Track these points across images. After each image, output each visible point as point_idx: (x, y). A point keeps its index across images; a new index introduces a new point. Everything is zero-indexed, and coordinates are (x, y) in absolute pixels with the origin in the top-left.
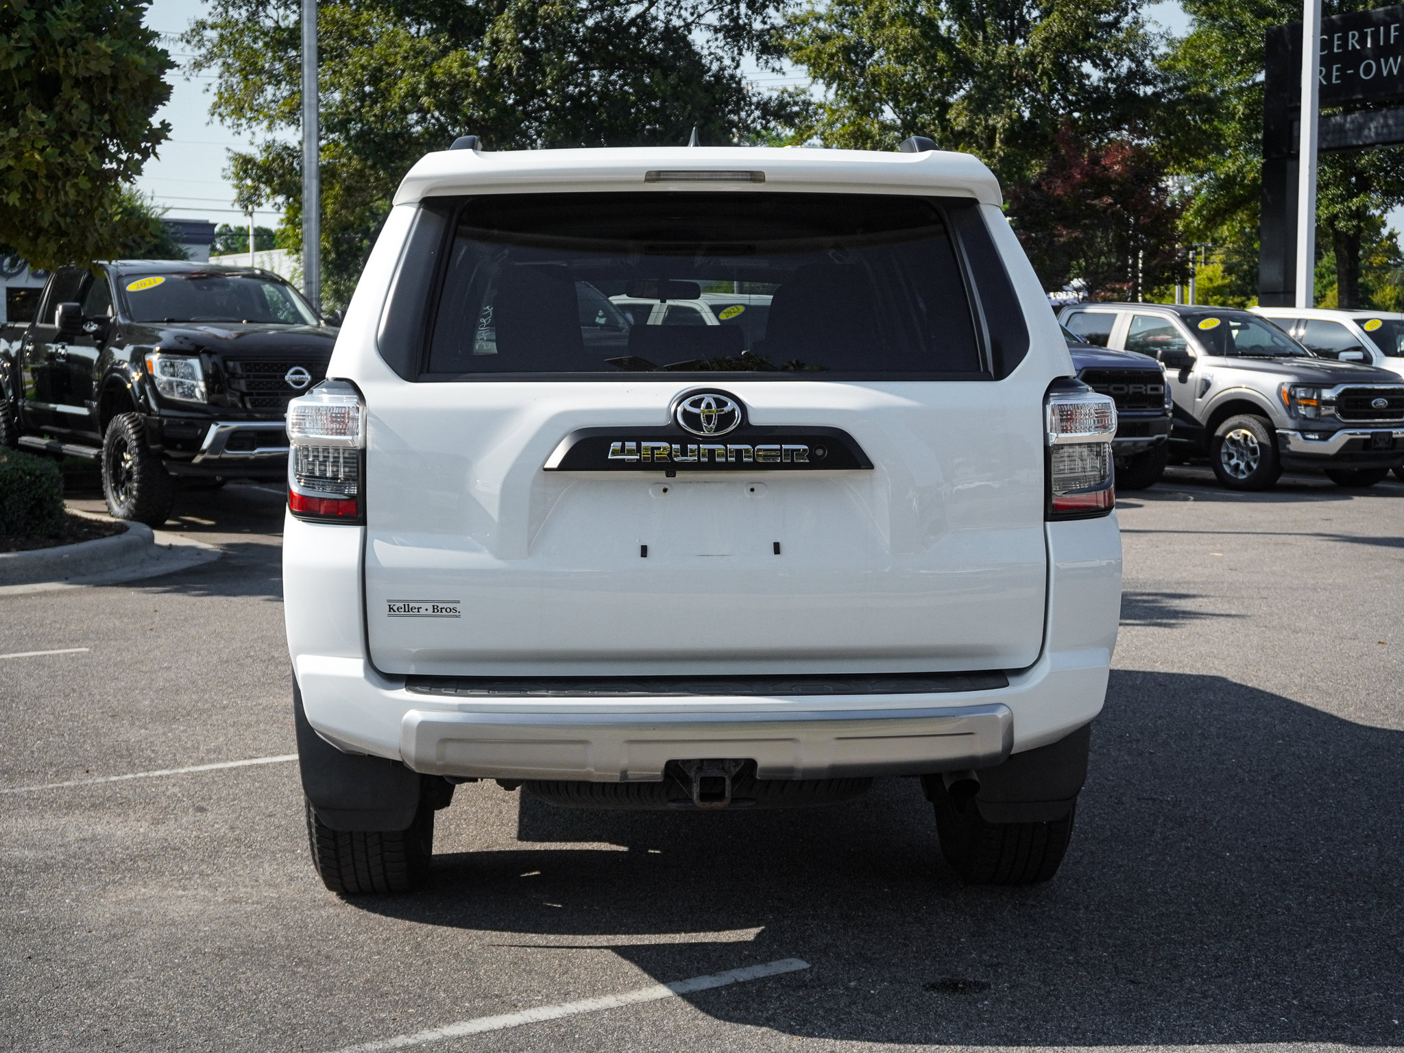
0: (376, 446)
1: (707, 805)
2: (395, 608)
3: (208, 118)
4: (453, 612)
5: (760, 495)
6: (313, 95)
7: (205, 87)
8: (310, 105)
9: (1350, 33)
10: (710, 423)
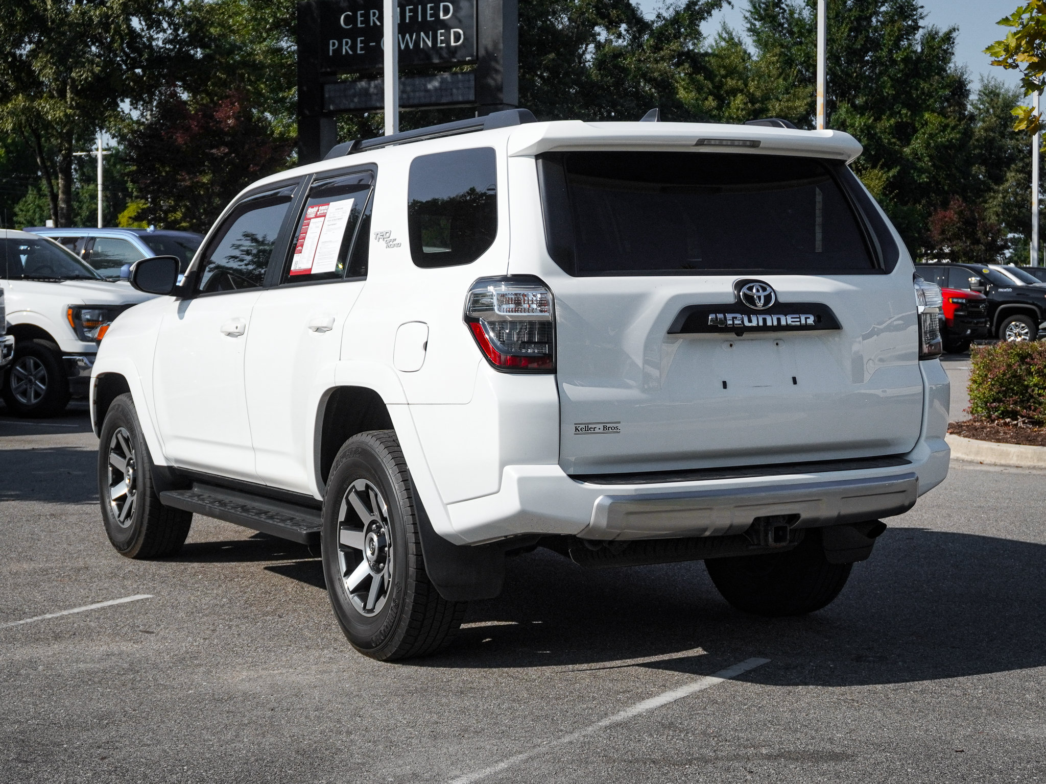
0: (563, 320)
1: (779, 545)
2: (579, 429)
4: (616, 430)
5: (783, 347)
9: (371, 12)
10: (760, 300)
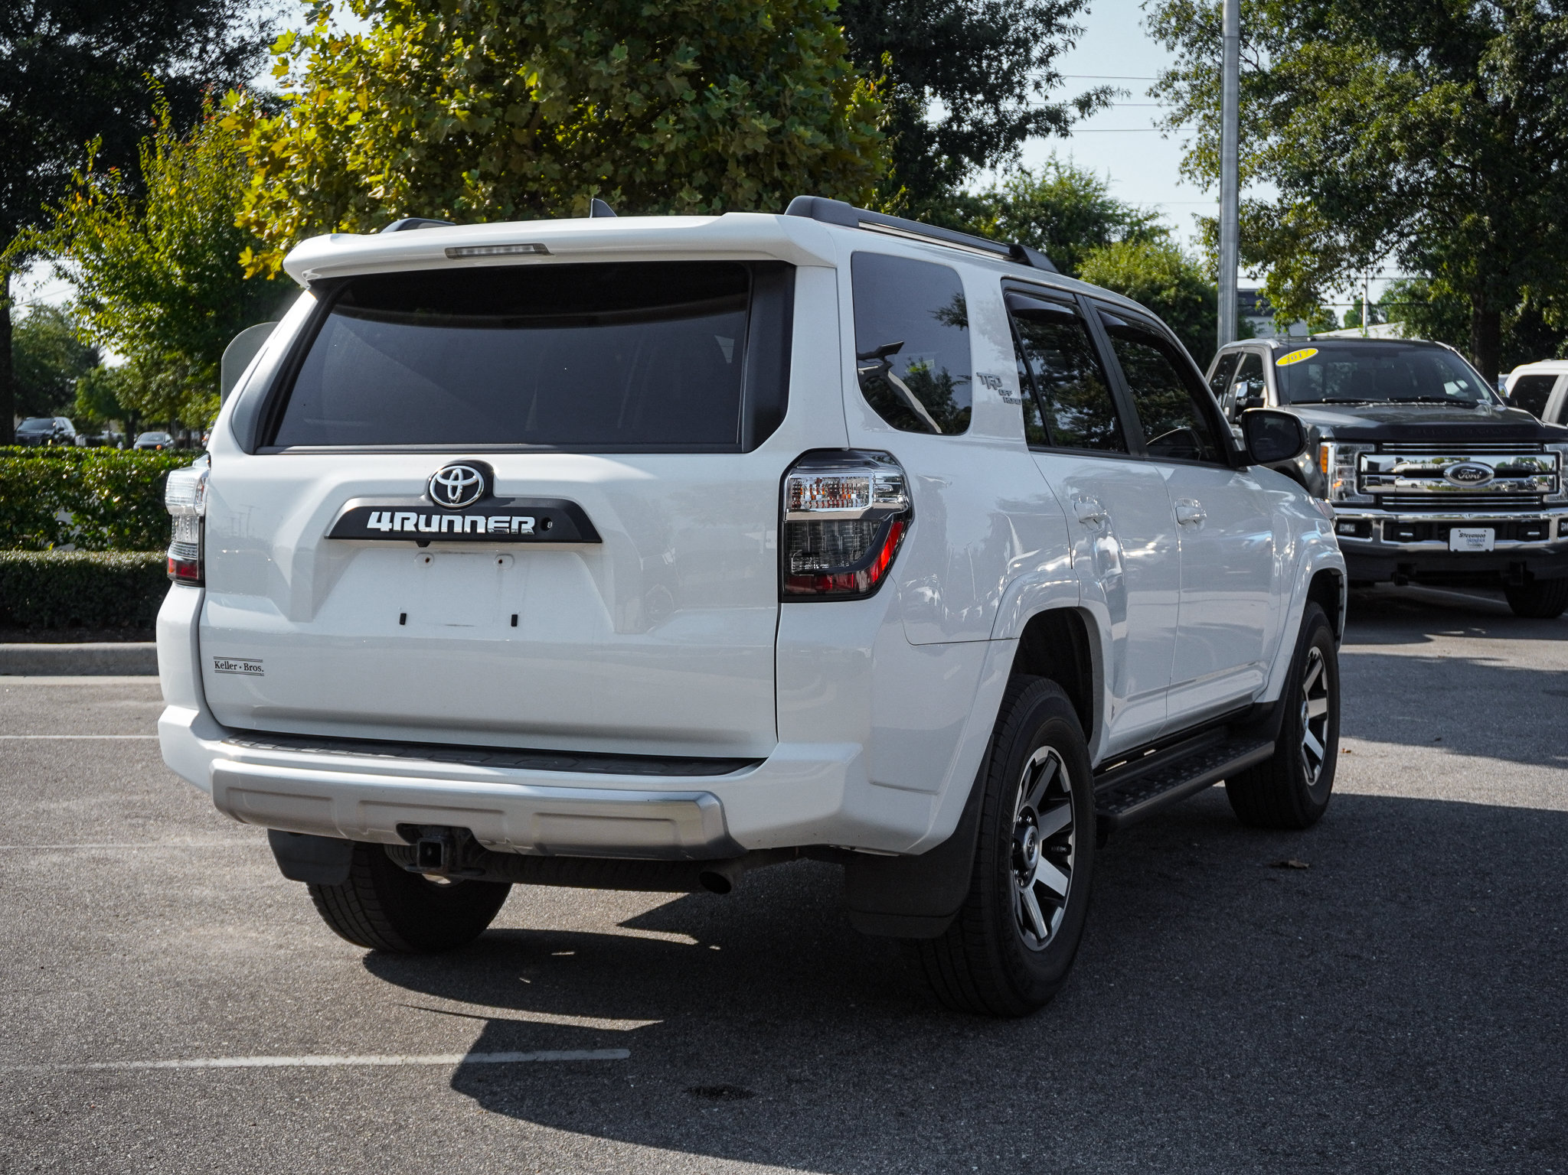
0: (213, 514)
2: (219, 665)
3: (1178, 176)
4: (258, 671)
6: (1233, 148)
7: (1183, 143)
8: (1228, 160)
10: (454, 493)
